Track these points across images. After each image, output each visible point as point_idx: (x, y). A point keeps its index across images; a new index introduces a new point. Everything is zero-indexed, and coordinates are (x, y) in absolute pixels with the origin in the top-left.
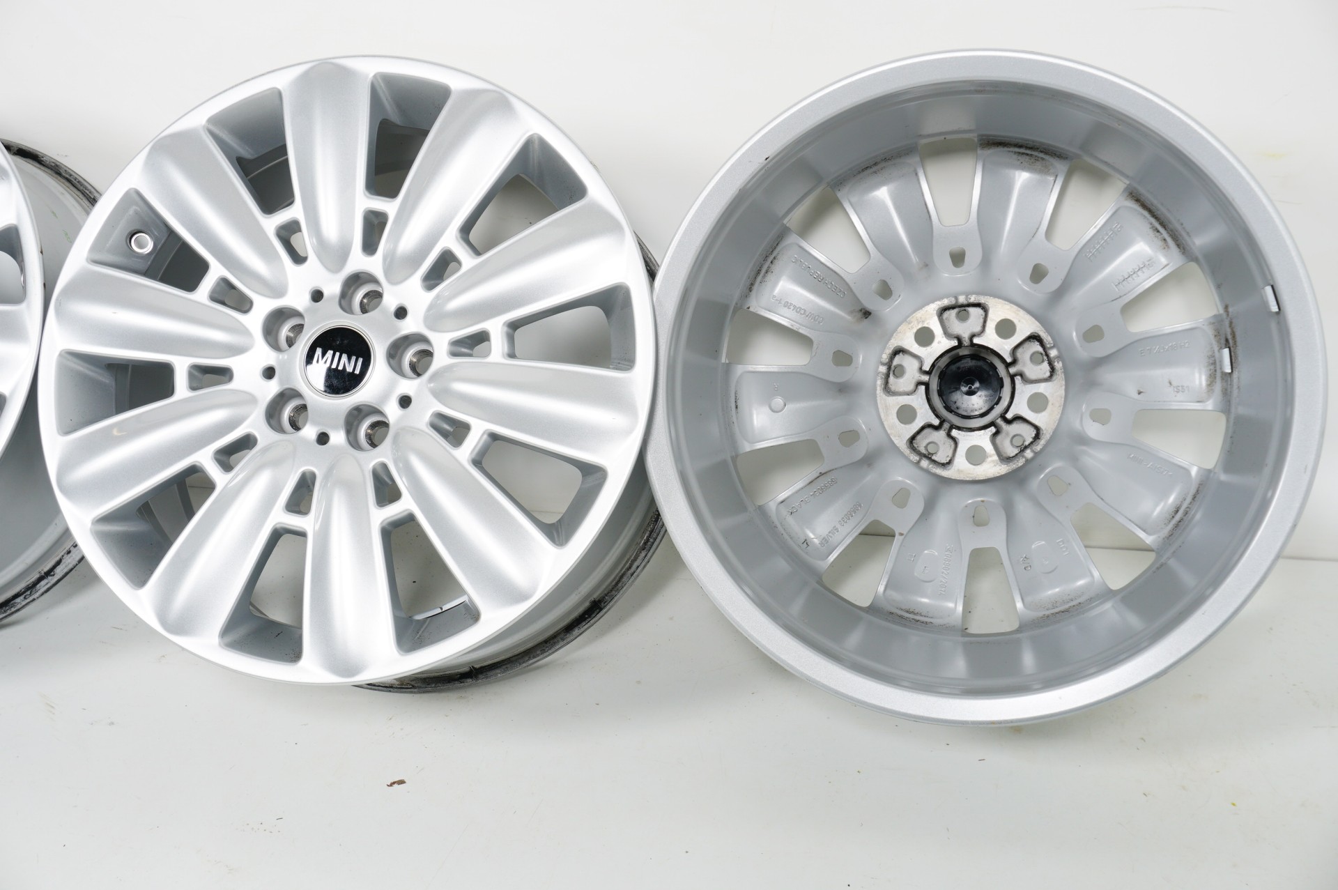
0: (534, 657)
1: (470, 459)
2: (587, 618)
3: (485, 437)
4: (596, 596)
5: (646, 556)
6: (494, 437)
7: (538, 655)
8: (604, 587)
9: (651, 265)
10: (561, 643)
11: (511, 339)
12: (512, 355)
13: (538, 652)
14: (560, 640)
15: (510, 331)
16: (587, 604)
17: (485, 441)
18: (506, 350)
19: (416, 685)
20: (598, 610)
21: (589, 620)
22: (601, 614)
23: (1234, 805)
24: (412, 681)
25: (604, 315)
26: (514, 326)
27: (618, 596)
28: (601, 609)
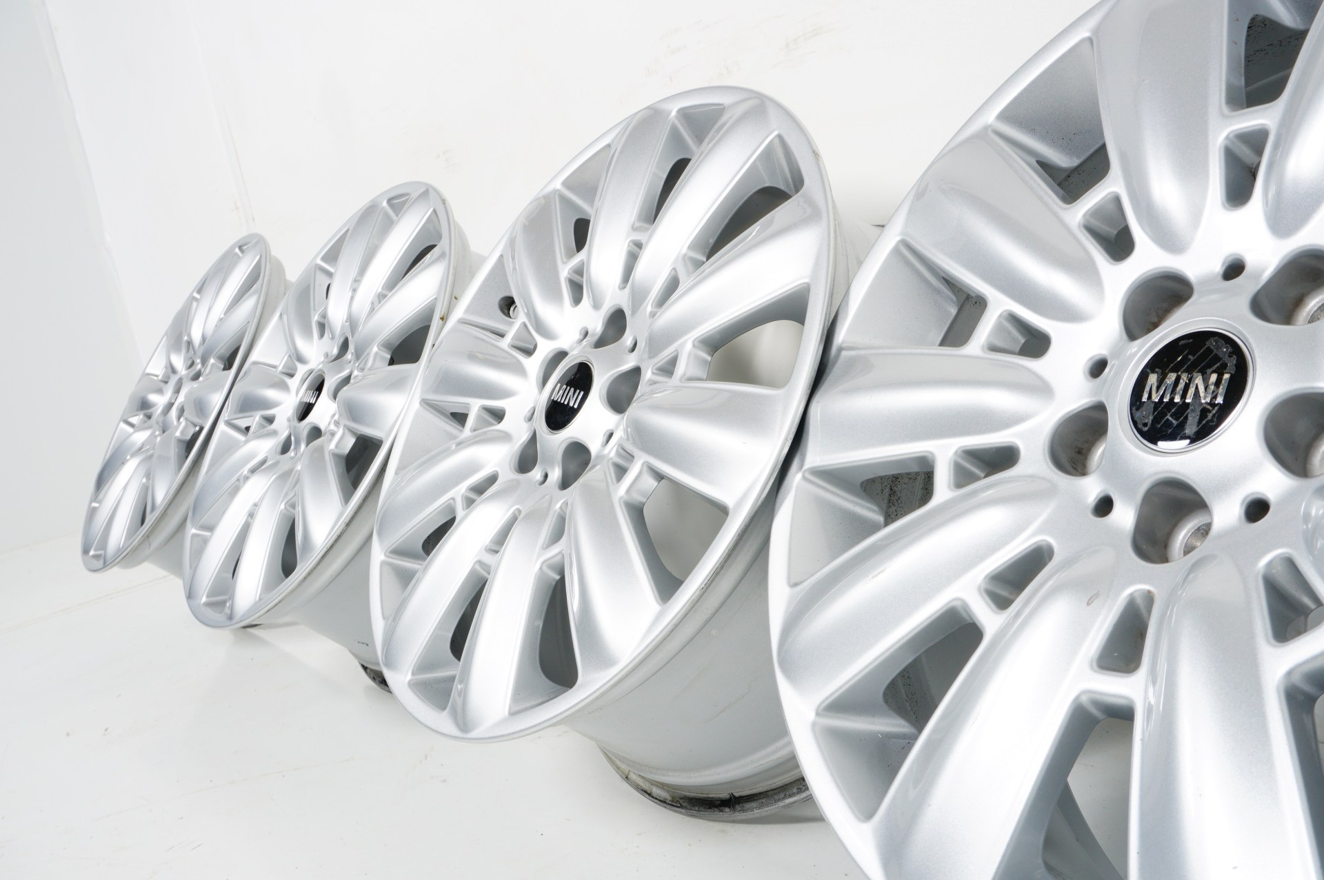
19: (683, 804)
24: (681, 798)
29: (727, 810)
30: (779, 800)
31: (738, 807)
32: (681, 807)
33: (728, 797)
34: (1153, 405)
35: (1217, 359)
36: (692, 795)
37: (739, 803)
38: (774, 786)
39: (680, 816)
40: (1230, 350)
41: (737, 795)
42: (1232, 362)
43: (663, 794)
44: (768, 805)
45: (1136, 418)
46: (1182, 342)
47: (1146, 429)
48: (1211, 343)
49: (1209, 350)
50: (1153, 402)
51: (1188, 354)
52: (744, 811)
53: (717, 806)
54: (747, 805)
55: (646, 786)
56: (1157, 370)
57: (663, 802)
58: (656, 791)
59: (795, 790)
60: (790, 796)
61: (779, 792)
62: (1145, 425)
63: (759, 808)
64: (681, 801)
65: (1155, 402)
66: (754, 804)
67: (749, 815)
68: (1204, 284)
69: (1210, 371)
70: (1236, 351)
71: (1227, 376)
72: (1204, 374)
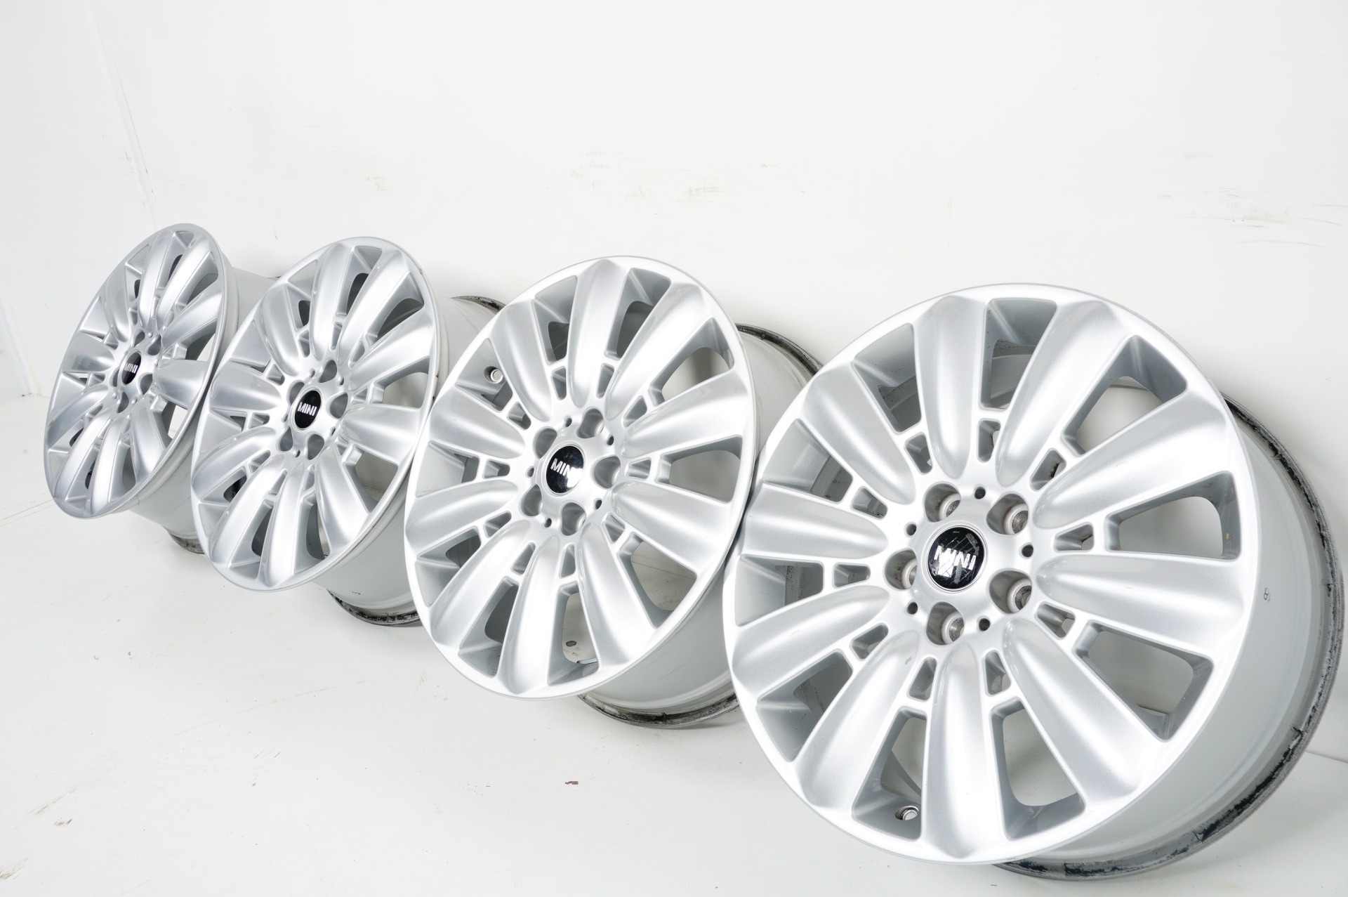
29: (661, 723)
30: (697, 718)
31: (668, 721)
32: (627, 719)
33: (661, 714)
35: (970, 546)
36: (635, 712)
37: (669, 719)
38: (693, 710)
39: (626, 725)
40: (977, 543)
41: (668, 714)
42: (977, 549)
43: (614, 711)
44: (689, 721)
45: (931, 567)
46: (954, 532)
48: (968, 536)
51: (957, 540)
52: (672, 724)
53: (654, 720)
54: (675, 721)
55: (600, 705)
56: (942, 544)
57: (613, 715)
58: (607, 708)
59: (707, 713)
60: (704, 716)
61: (697, 713)
63: (683, 722)
64: (627, 716)
66: (679, 720)
67: (676, 726)
68: (967, 499)
69: (966, 552)
70: (980, 544)
71: (974, 557)
72: (964, 553)
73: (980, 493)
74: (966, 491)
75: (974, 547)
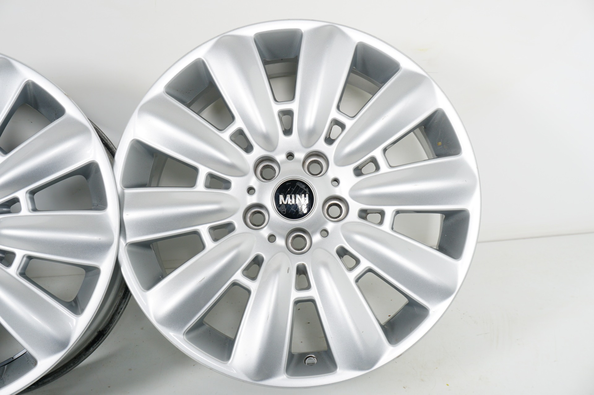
0: (69, 368)
1: (18, 273)
2: (97, 341)
3: (25, 259)
4: (100, 328)
5: (125, 302)
6: (30, 258)
7: (72, 366)
8: (104, 322)
9: (105, 140)
10: (84, 357)
11: (32, 200)
12: (35, 210)
13: (72, 365)
14: (83, 356)
15: (31, 196)
16: (96, 334)
17: (26, 261)
18: (30, 207)
20: (102, 336)
21: (98, 342)
22: (104, 337)
23: (448, 385)
25: (85, 179)
26: (33, 193)
27: (112, 326)
28: (104, 335)
34: (285, 206)
35: (302, 189)
40: (305, 186)
42: (307, 190)
45: (279, 210)
46: (287, 184)
47: (285, 213)
48: (298, 184)
49: (298, 187)
50: (284, 204)
51: (291, 188)
56: (282, 194)
62: (284, 212)
65: (285, 204)
68: (283, 162)
69: (301, 193)
70: (307, 186)
71: (307, 195)
72: (299, 195)
73: (290, 156)
74: (280, 157)
75: (305, 189)
